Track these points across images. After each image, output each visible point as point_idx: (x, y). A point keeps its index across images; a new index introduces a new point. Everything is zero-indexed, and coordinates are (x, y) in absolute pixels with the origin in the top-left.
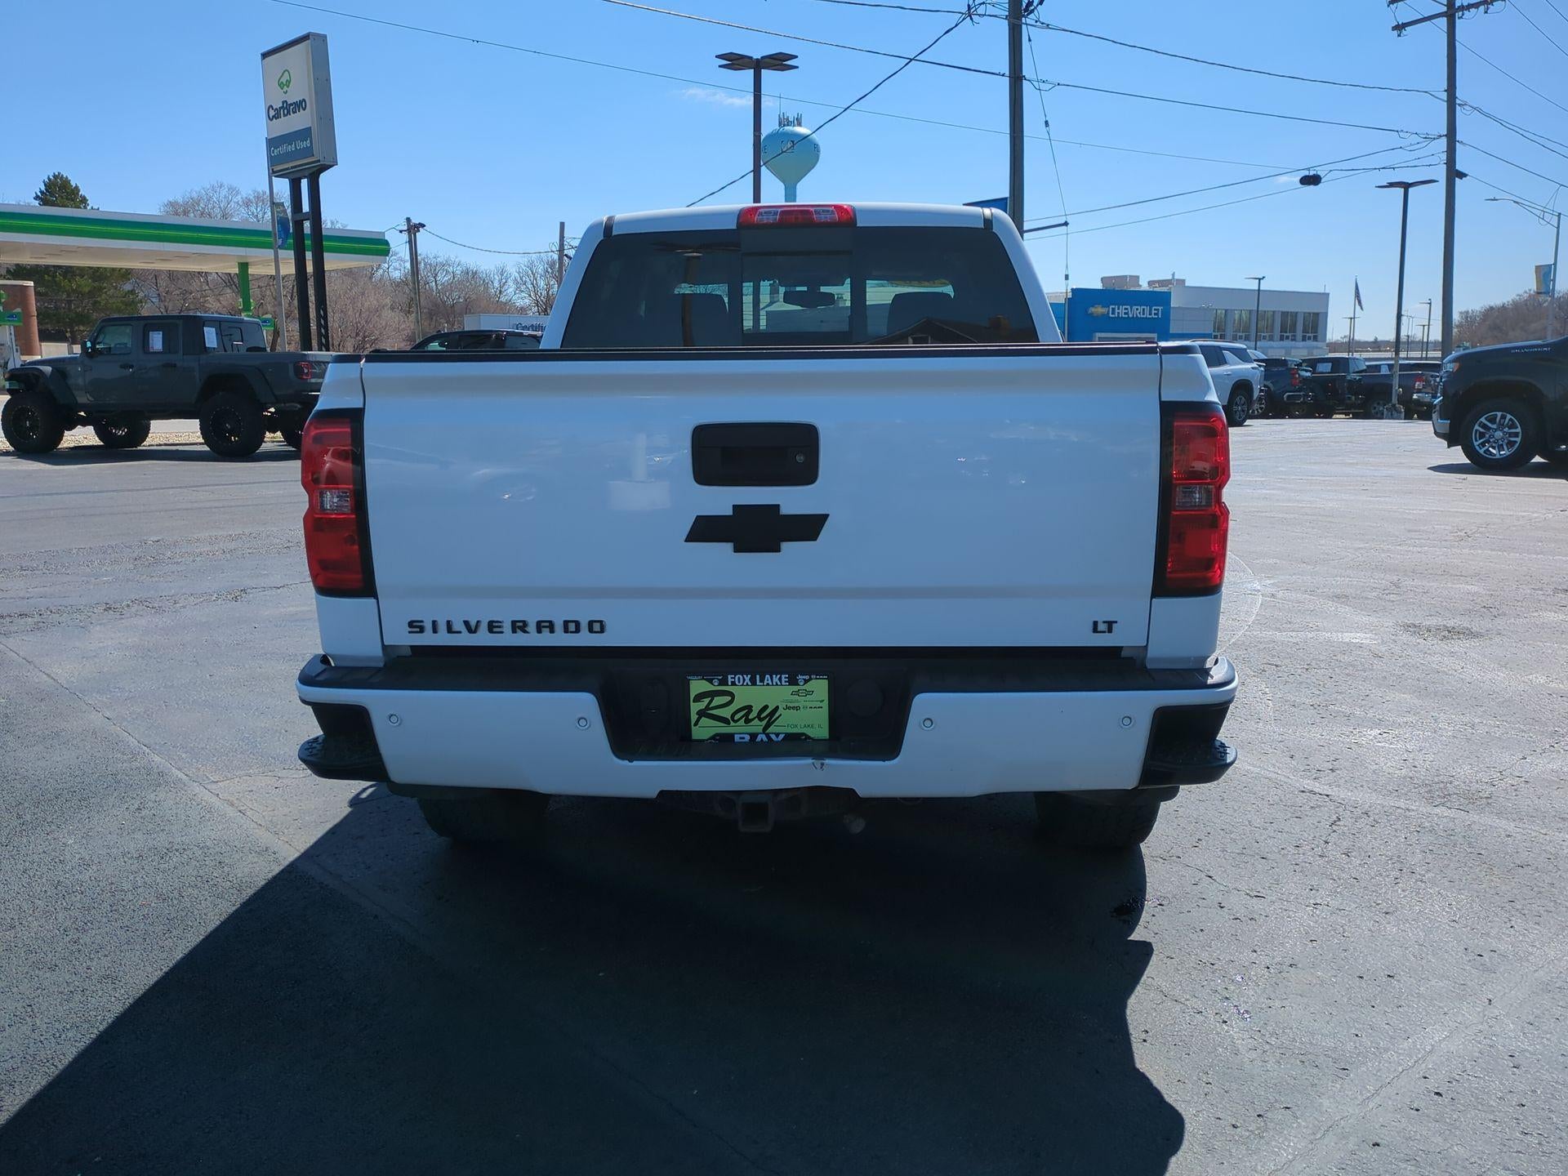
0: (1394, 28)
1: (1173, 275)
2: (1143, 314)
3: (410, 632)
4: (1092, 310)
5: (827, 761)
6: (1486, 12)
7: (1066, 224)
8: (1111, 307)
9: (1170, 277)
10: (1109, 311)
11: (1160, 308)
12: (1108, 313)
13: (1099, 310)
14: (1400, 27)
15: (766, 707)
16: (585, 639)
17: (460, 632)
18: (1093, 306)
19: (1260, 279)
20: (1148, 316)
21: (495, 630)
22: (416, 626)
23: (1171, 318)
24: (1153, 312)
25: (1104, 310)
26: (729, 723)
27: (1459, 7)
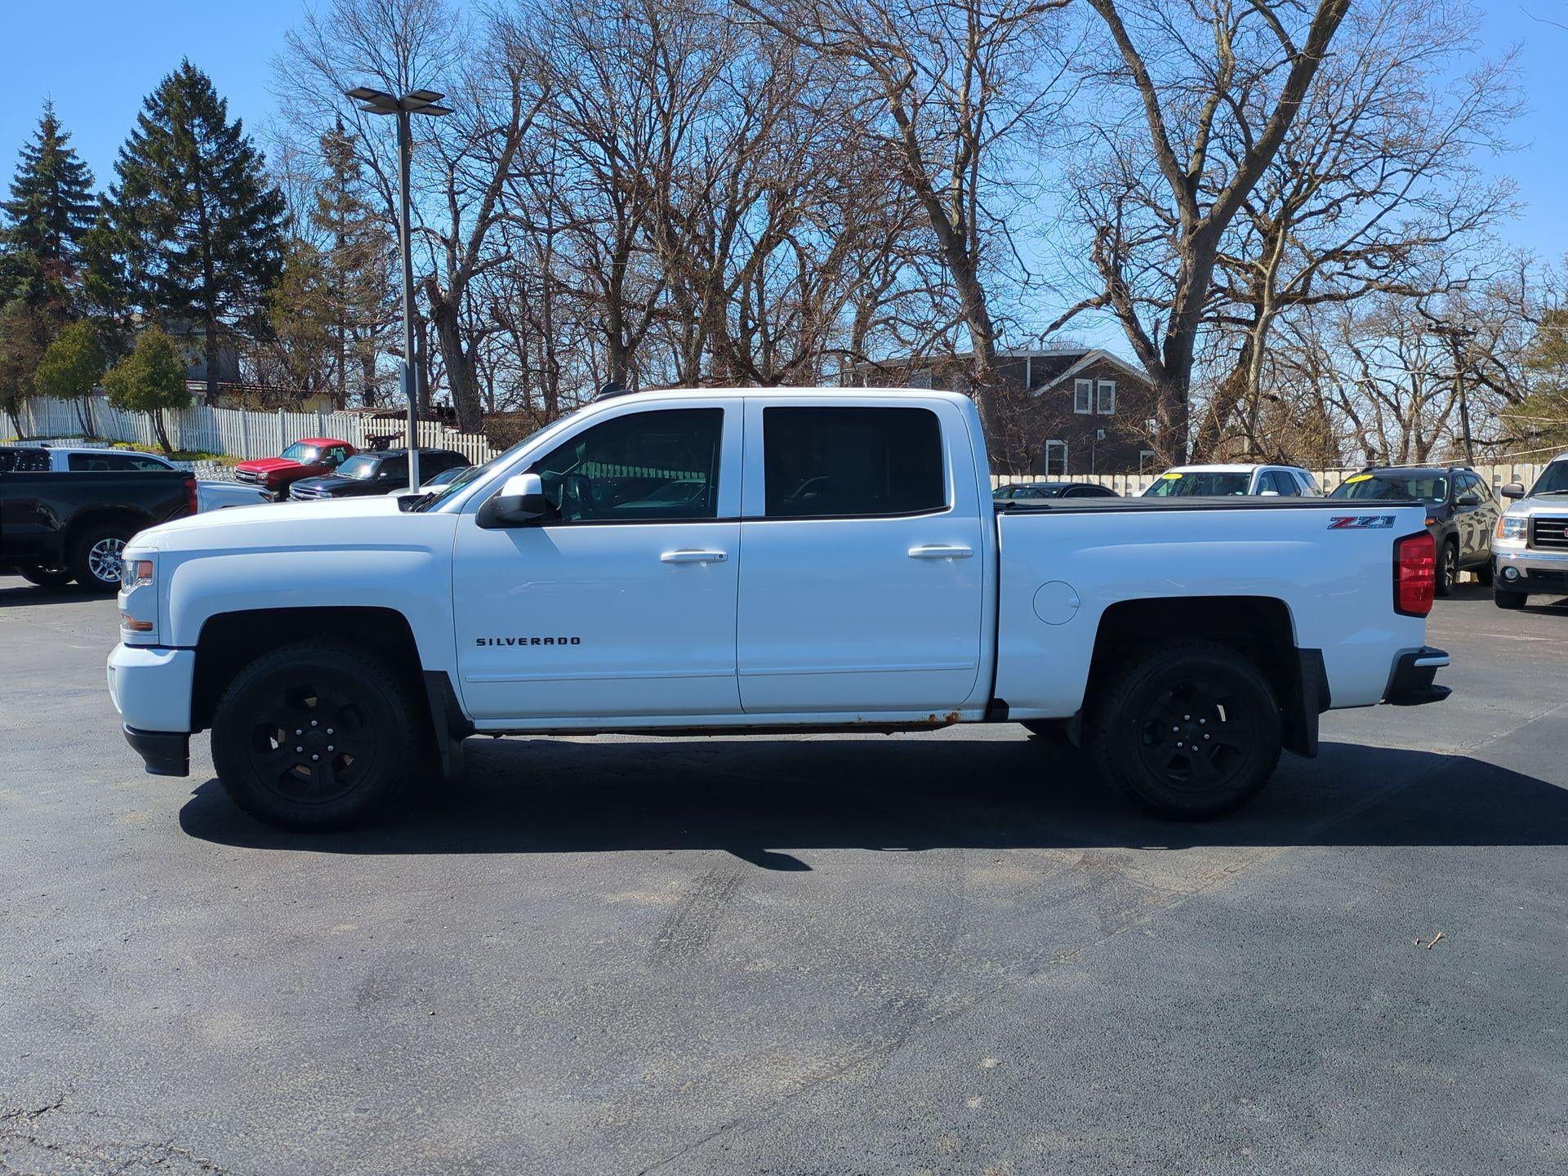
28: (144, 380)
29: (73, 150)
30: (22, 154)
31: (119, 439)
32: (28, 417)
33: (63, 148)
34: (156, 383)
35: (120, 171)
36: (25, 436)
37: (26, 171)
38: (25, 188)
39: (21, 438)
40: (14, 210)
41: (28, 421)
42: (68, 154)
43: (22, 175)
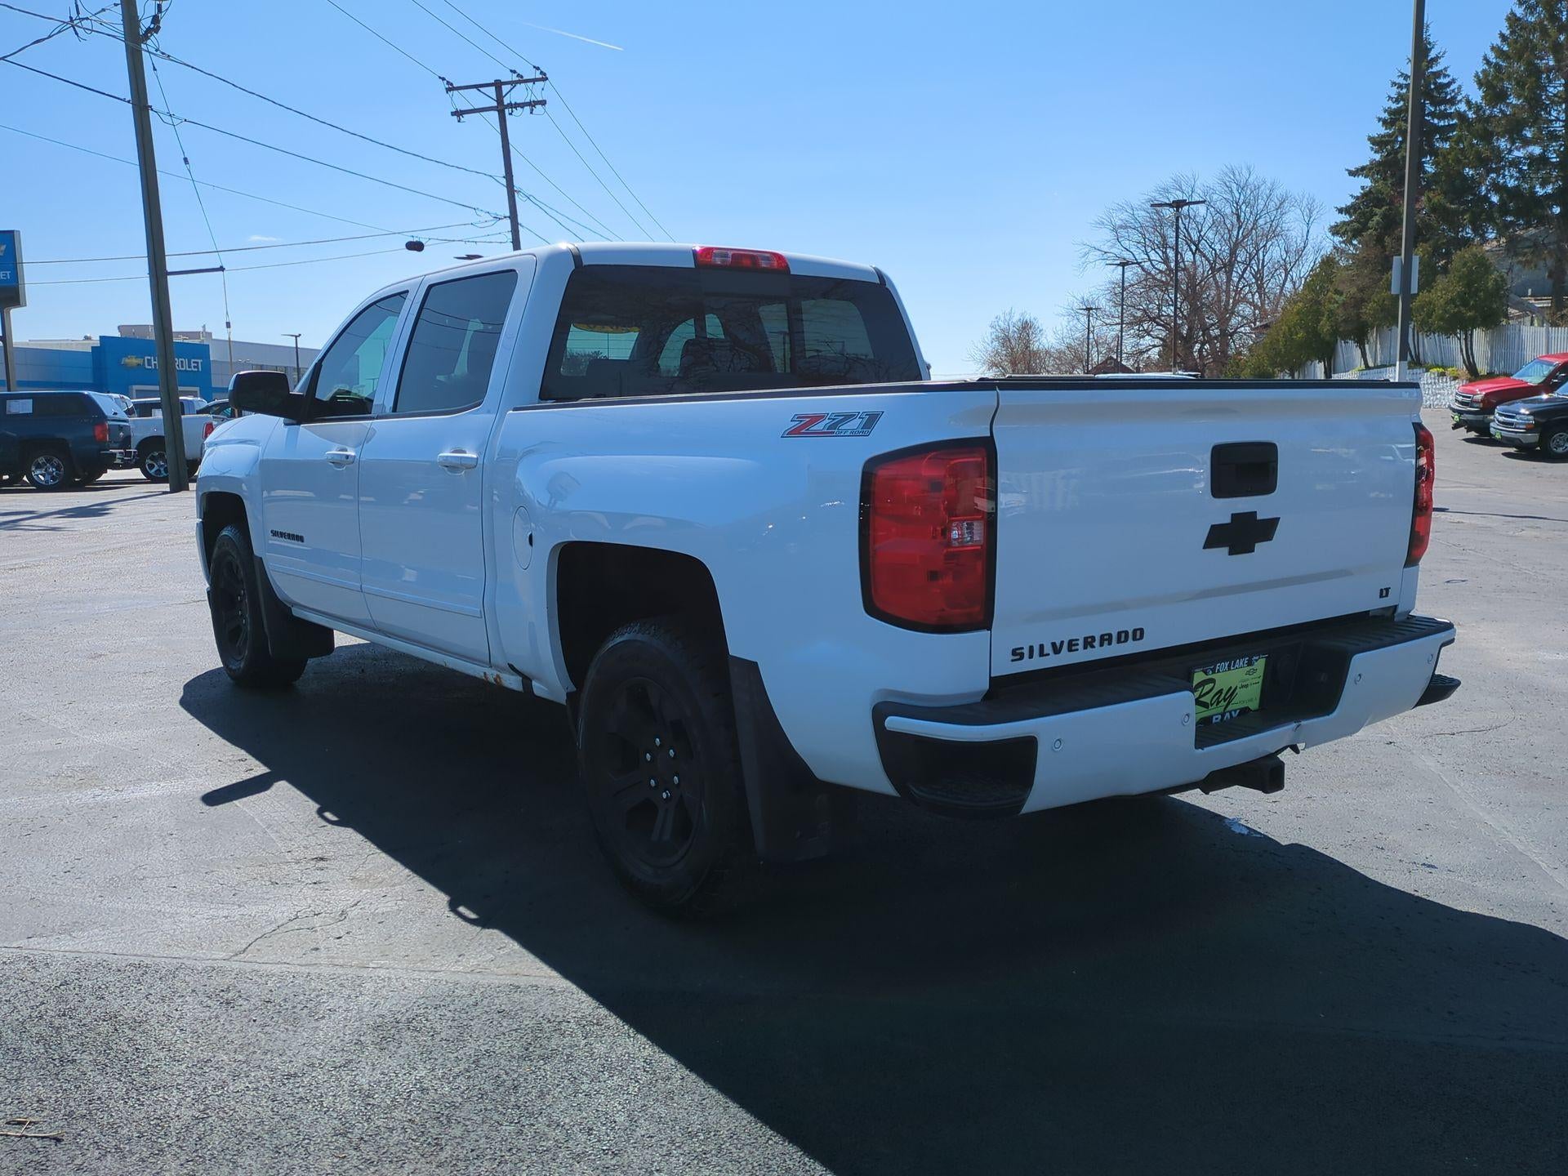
0: (453, 114)
1: (204, 327)
2: (182, 367)
3: (1013, 661)
4: (126, 360)
5: (1303, 723)
6: (531, 113)
7: (222, 269)
8: (146, 358)
9: (201, 330)
10: (144, 361)
11: (200, 361)
12: (144, 364)
13: (133, 361)
14: (459, 114)
15: (1231, 687)
16: (1131, 647)
17: (1049, 654)
18: (126, 356)
19: (296, 337)
20: (188, 369)
21: (1073, 648)
22: (1017, 654)
23: (212, 372)
24: (193, 365)
25: (139, 361)
26: (1208, 707)
27: (508, 104)
28: (1452, 301)
29: (1446, 69)
30: (1394, 84)
31: (1440, 364)
32: (1376, 347)
33: (1435, 69)
34: (1465, 304)
35: (1480, 84)
36: (1371, 364)
37: (1397, 101)
38: (1393, 118)
39: (1367, 367)
40: (1378, 143)
41: (1376, 350)
42: (1438, 74)
43: (1394, 106)
